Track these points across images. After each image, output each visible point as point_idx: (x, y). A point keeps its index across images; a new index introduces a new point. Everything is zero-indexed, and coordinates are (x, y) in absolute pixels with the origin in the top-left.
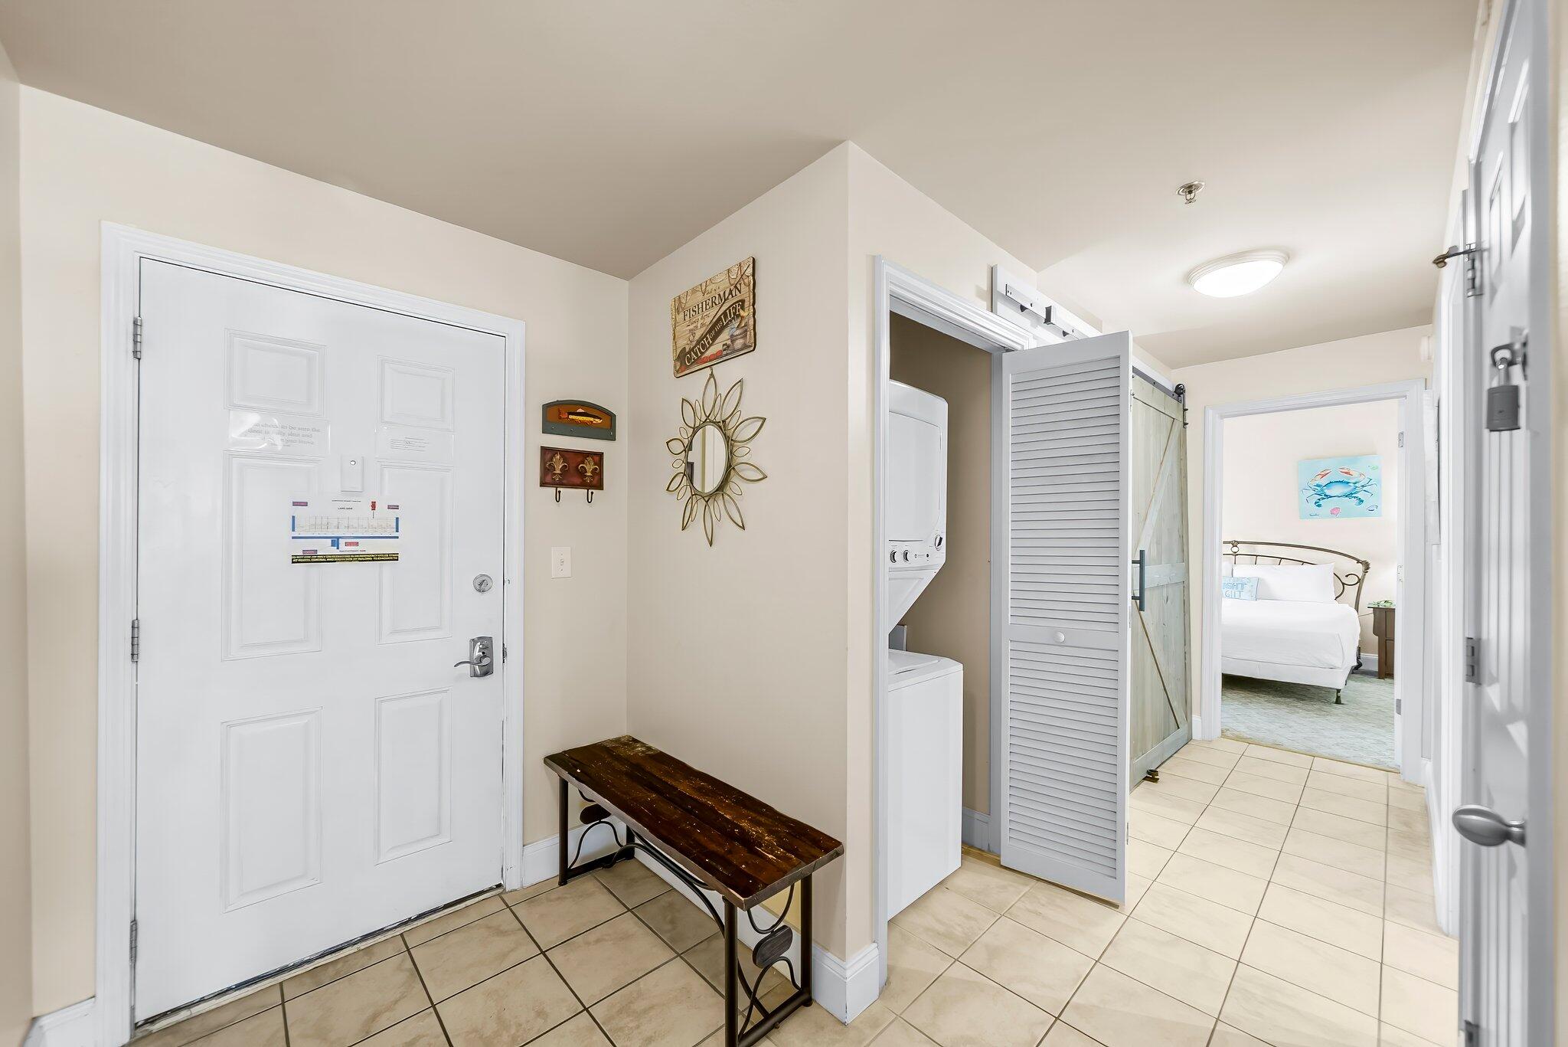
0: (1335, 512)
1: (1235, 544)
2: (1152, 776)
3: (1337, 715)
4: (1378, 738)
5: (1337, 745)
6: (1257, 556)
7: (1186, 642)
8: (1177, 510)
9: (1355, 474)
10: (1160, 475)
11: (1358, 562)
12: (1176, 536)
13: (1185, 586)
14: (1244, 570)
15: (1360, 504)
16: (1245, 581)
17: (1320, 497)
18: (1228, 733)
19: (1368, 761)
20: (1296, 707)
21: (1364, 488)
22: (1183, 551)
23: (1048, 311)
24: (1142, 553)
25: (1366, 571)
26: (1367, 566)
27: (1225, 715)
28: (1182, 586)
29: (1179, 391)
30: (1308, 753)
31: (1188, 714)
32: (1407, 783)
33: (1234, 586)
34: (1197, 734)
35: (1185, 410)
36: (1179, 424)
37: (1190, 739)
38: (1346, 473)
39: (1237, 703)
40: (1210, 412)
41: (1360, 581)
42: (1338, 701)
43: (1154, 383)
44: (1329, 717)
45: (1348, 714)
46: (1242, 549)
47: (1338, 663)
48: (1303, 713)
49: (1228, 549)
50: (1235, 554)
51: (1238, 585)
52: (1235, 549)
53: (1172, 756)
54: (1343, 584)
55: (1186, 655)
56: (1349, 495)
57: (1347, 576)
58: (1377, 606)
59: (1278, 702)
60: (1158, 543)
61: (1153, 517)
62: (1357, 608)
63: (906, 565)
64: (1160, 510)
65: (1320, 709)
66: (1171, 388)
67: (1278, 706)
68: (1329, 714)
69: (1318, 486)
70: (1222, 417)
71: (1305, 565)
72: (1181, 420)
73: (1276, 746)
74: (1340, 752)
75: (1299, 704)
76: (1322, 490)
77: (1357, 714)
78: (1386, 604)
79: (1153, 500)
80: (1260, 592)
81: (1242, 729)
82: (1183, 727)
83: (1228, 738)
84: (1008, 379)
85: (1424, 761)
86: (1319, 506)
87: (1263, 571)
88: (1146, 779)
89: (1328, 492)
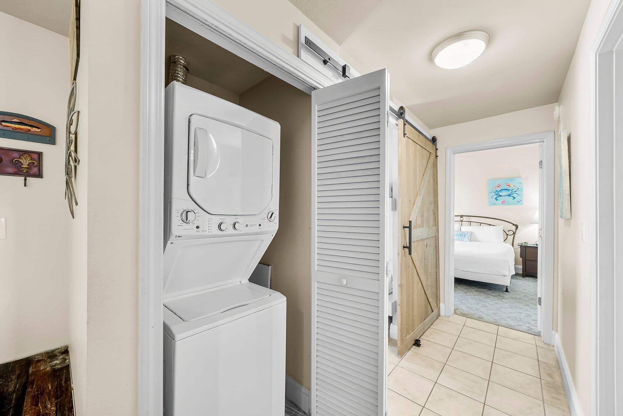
0: (503, 202)
1: (462, 216)
2: (417, 343)
3: (507, 299)
4: (527, 313)
5: (509, 317)
6: (471, 222)
7: (437, 266)
8: (432, 199)
9: (512, 186)
10: (423, 181)
11: (513, 225)
12: (431, 213)
13: (437, 239)
14: (466, 228)
15: (514, 199)
16: (466, 233)
17: (497, 196)
18: (457, 312)
19: (524, 328)
20: (488, 294)
21: (516, 192)
22: (436, 221)
23: (344, 68)
24: (410, 222)
25: (516, 229)
26: (517, 227)
27: (457, 300)
28: (435, 238)
29: (434, 140)
30: (495, 323)
31: (438, 303)
32: (546, 343)
33: (461, 235)
34: (442, 313)
35: (437, 149)
36: (433, 156)
37: (439, 315)
38: (508, 185)
39: (462, 292)
40: (449, 151)
41: (514, 233)
42: (507, 291)
43: (420, 132)
44: (504, 300)
45: (512, 298)
46: (465, 219)
47: (507, 273)
48: (492, 298)
49: (459, 219)
50: (462, 221)
51: (462, 235)
52: (462, 219)
53: (429, 327)
54: (507, 235)
55: (437, 274)
56: (509, 195)
57: (509, 231)
58: (521, 245)
59: (480, 292)
60: (422, 217)
61: (418, 203)
62: (513, 245)
63: (234, 232)
64: (423, 198)
65: (500, 296)
66: (430, 138)
67: (480, 294)
68: (503, 298)
69: (496, 191)
70: (454, 153)
71: (491, 227)
72: (435, 154)
73: (480, 319)
74: (511, 323)
75: (490, 292)
76: (498, 193)
77: (516, 298)
78: (525, 244)
79: (419, 194)
80: (472, 238)
81: (464, 308)
82: (435, 311)
83: (457, 314)
84: (315, 108)
85: (554, 332)
86: (497, 200)
87: (474, 229)
88: (414, 345)
89: (500, 194)
